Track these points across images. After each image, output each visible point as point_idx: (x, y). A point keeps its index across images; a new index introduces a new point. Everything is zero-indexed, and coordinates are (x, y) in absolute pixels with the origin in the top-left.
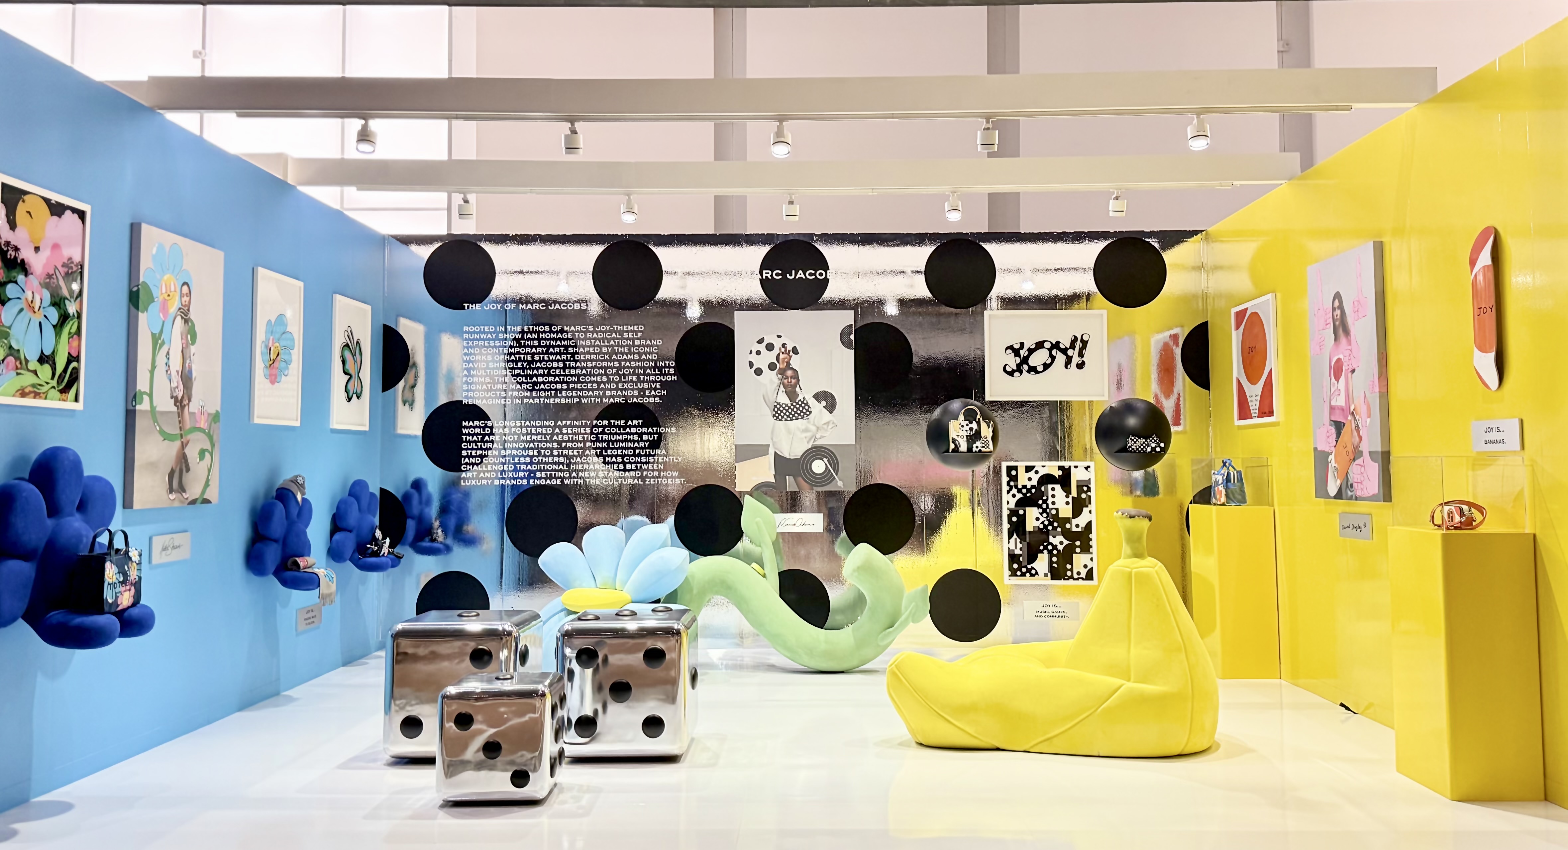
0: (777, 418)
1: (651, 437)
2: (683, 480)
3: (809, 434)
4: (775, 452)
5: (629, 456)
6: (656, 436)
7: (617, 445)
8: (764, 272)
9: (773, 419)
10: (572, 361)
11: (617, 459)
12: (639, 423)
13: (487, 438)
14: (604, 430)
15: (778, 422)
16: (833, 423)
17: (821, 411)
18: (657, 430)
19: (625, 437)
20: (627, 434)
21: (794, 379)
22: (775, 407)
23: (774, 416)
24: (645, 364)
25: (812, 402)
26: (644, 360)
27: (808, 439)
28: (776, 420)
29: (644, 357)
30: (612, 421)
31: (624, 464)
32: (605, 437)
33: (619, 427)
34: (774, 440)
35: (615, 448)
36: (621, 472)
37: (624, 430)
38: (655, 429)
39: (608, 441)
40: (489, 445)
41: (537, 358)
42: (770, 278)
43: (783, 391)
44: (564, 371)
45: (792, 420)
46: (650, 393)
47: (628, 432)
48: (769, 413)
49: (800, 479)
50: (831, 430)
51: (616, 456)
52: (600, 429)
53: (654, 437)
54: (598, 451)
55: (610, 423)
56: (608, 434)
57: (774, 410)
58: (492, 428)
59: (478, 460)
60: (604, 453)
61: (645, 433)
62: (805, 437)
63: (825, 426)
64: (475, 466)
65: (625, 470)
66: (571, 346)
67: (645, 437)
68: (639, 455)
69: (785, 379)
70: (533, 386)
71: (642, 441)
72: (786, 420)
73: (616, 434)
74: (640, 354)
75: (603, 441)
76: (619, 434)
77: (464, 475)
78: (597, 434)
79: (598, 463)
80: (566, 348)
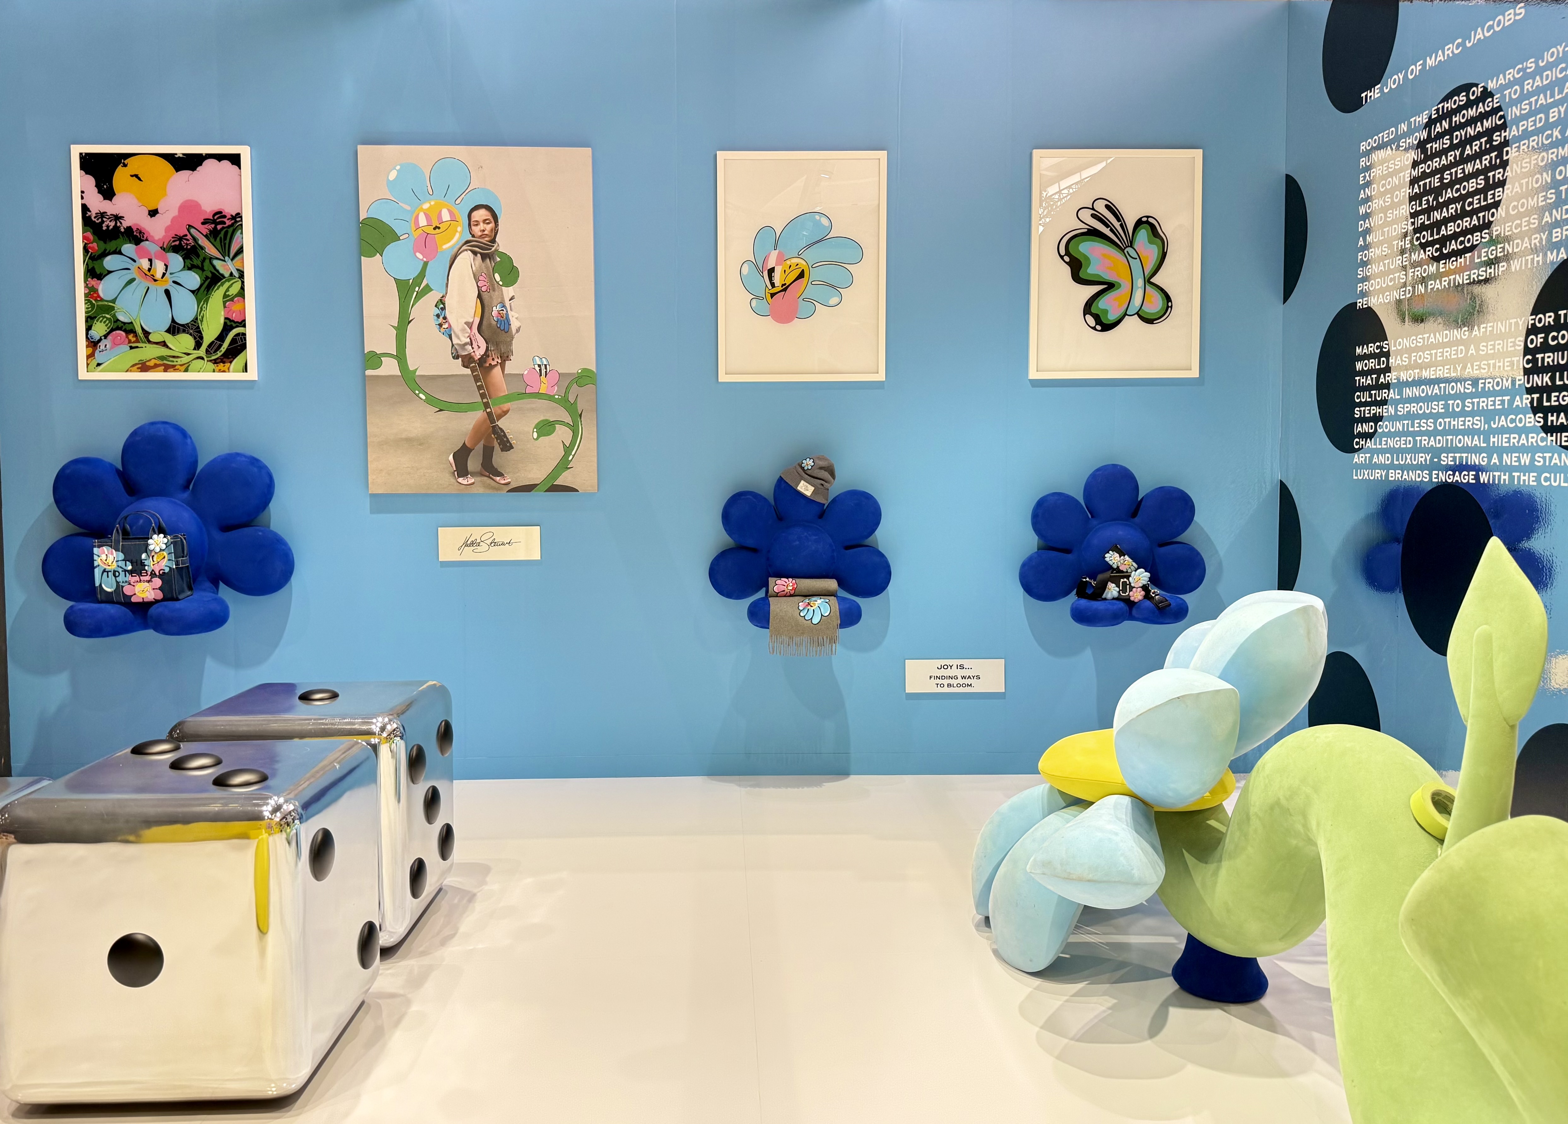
10: (1499, 166)
13: (1382, 379)
14: (1546, 339)
30: (1563, 313)
35: (1563, 388)
39: (1553, 370)
40: (1384, 393)
41: (1447, 177)
44: (1485, 197)
55: (1558, 318)
56: (1553, 349)
58: (1387, 355)
59: (1372, 427)
60: (1546, 404)
64: (1368, 440)
66: (1496, 128)
70: (1441, 249)
75: (1543, 370)
77: (1356, 459)
78: (1536, 350)
79: (1532, 430)
80: (1489, 133)
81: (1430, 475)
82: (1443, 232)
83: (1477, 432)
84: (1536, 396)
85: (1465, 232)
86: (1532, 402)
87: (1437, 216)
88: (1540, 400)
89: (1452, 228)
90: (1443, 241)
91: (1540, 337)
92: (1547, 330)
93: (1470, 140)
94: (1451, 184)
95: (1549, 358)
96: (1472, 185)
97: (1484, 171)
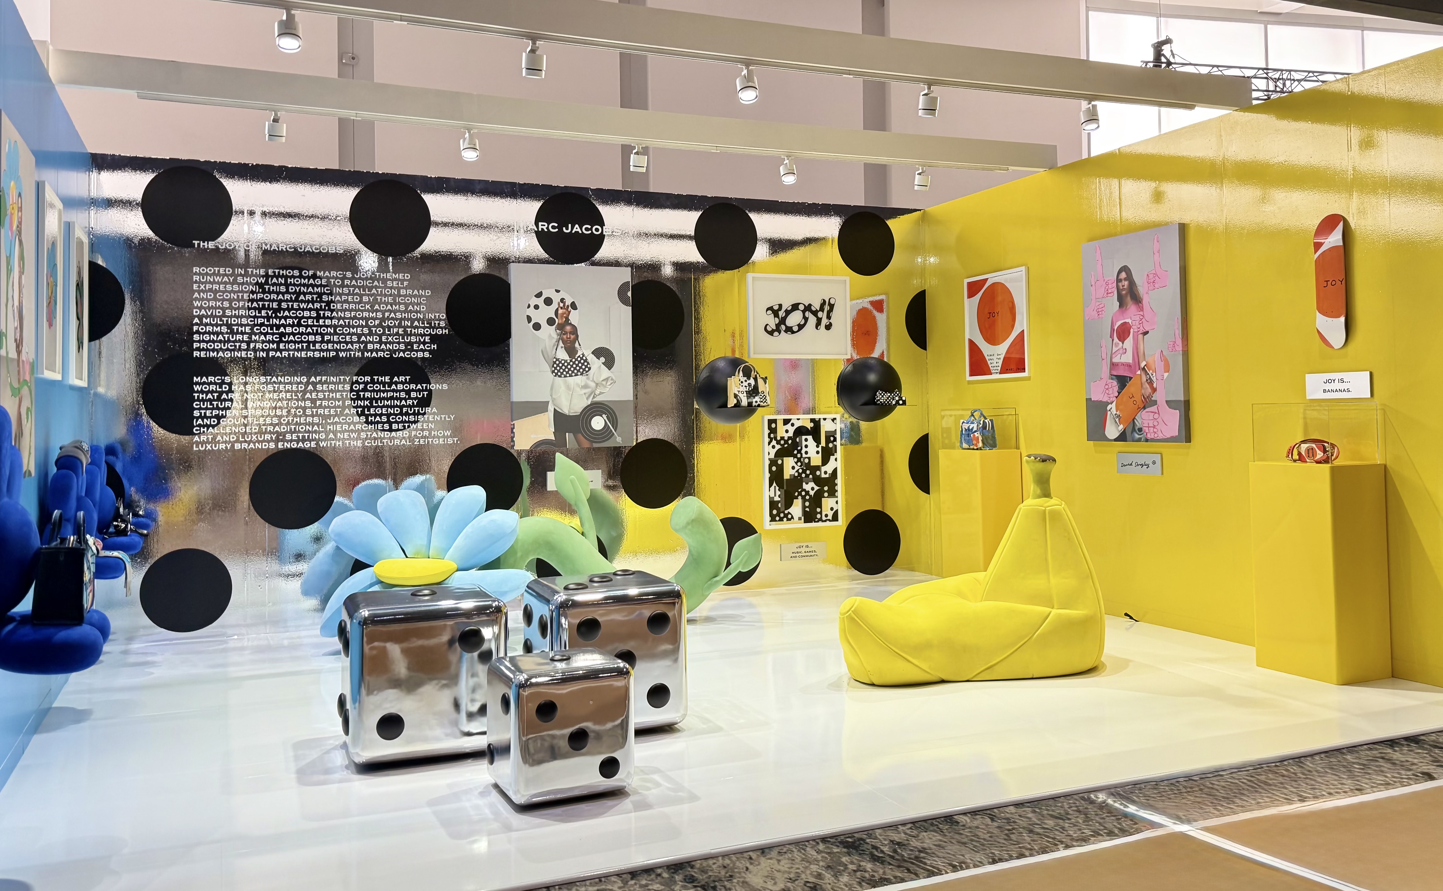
0: (556, 374)
1: (420, 395)
2: (456, 439)
3: (588, 391)
4: (555, 409)
5: (396, 415)
6: (425, 393)
7: (381, 403)
8: (540, 224)
9: (552, 376)
10: (328, 310)
11: (381, 419)
12: (406, 379)
13: (224, 396)
14: (366, 387)
15: (557, 378)
16: (612, 379)
17: (600, 367)
18: (426, 387)
19: (390, 394)
20: (393, 391)
21: (573, 334)
22: (555, 363)
23: (553, 372)
24: (413, 316)
25: (591, 358)
26: (411, 312)
27: (587, 395)
28: (555, 376)
29: (410, 307)
30: (376, 378)
31: (390, 424)
32: (368, 395)
33: (384, 384)
34: (554, 397)
35: (378, 406)
36: (386, 433)
37: (390, 386)
38: (424, 385)
39: (371, 400)
40: (228, 404)
41: (284, 305)
42: (546, 230)
43: (562, 347)
44: (318, 321)
45: (571, 376)
46: (418, 347)
47: (394, 389)
48: (547, 369)
49: (580, 436)
50: (610, 387)
51: (381, 415)
52: (362, 386)
53: (423, 394)
54: (360, 410)
55: (372, 380)
56: (371, 391)
57: (553, 366)
58: (230, 384)
59: (214, 421)
60: (366, 412)
61: (413, 390)
62: (585, 394)
63: (604, 383)
64: (211, 428)
65: (391, 430)
66: (325, 293)
67: (413, 395)
68: (407, 414)
69: (564, 334)
70: (280, 338)
71: (410, 398)
72: (565, 376)
73: (380, 391)
74: (407, 305)
75: (364, 399)
76: (384, 392)
77: (196, 438)
78: (358, 391)
79: (359, 423)
80: (320, 295)
81: (277, 445)
82: (282, 329)
83: (316, 424)
85: (302, 334)
86: (357, 412)
87: (276, 321)
88: (363, 411)
89: (289, 330)
90: (282, 335)
92: (366, 383)
93: (304, 293)
94: (289, 310)
96: (307, 314)
97: (317, 310)
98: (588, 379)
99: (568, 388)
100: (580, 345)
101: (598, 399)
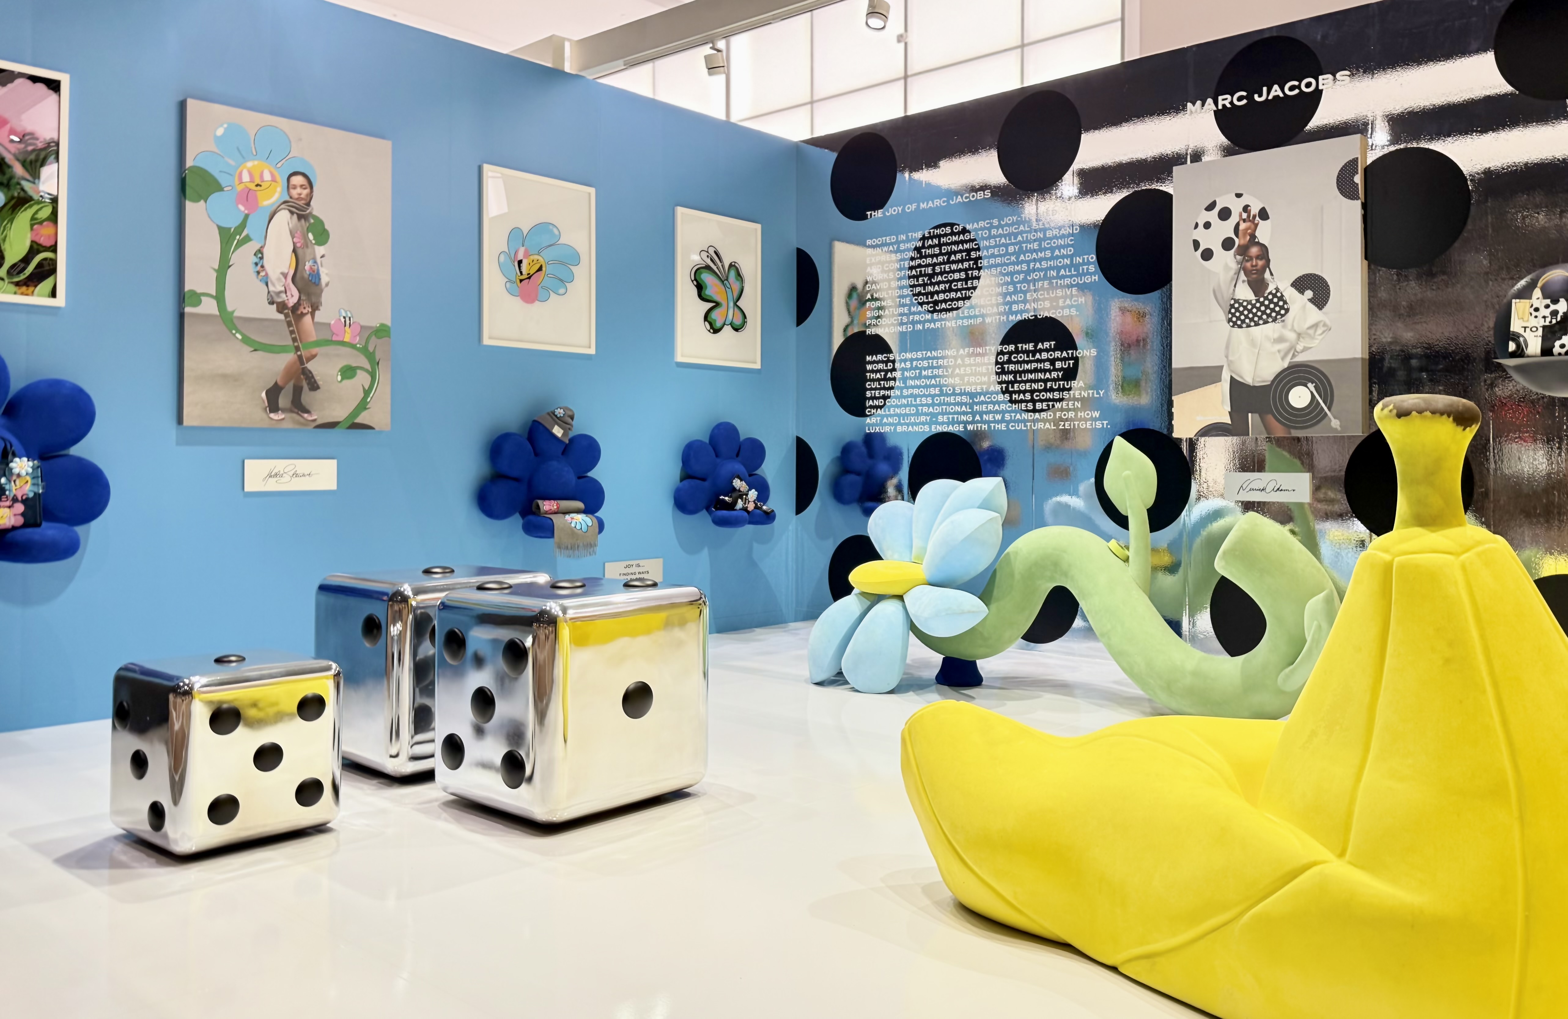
0: (1235, 323)
1: (1065, 365)
2: (1105, 422)
3: (1284, 346)
4: (1231, 377)
5: (1040, 391)
6: (1071, 362)
7: (1025, 377)
8: (1220, 98)
9: (1227, 326)
10: (975, 269)
11: (1025, 397)
12: (1050, 345)
13: (889, 375)
14: (1010, 357)
15: (1236, 330)
16: (1325, 325)
17: (1304, 307)
18: (1072, 354)
19: (1034, 365)
20: (1038, 361)
21: (1261, 259)
22: (1232, 306)
23: (1230, 320)
24: (1057, 263)
25: (1290, 294)
26: (1057, 257)
27: (1282, 354)
28: (1233, 326)
29: (1057, 253)
30: (1020, 345)
31: (1033, 401)
33: (1027, 352)
34: (1230, 358)
35: (1022, 381)
36: (1030, 414)
37: (1034, 356)
38: (1070, 352)
39: (1015, 373)
40: (892, 383)
41: (938, 269)
42: (1229, 106)
43: (1244, 281)
44: (966, 284)
45: (1257, 324)
46: (1064, 302)
48: (1221, 316)
49: (1270, 418)
50: (1320, 337)
51: (1024, 392)
53: (1069, 364)
55: (1017, 348)
56: (1015, 363)
57: (1230, 312)
58: (893, 362)
59: (880, 402)
60: (1011, 389)
61: (1058, 359)
62: (1279, 351)
63: (1311, 332)
64: (879, 409)
65: (1034, 411)
66: (973, 249)
67: (1058, 365)
68: (1051, 390)
69: (1247, 261)
70: (934, 307)
71: (1055, 370)
72: (1248, 326)
73: (1024, 362)
74: (1052, 250)
75: (1009, 372)
76: (1027, 362)
77: (868, 420)
79: (1003, 402)
81: (930, 428)
82: (936, 297)
83: (966, 404)
84: (1004, 386)
85: (952, 300)
86: (1002, 388)
87: (930, 289)
88: (1007, 388)
89: (942, 296)
90: (936, 303)
91: (1006, 357)
92: (1010, 353)
93: (955, 253)
94: (941, 273)
95: (1012, 367)
96: (957, 276)
97: (966, 270)
98: (1284, 327)
99: (1253, 343)
100: (1272, 274)
101: (1301, 358)
